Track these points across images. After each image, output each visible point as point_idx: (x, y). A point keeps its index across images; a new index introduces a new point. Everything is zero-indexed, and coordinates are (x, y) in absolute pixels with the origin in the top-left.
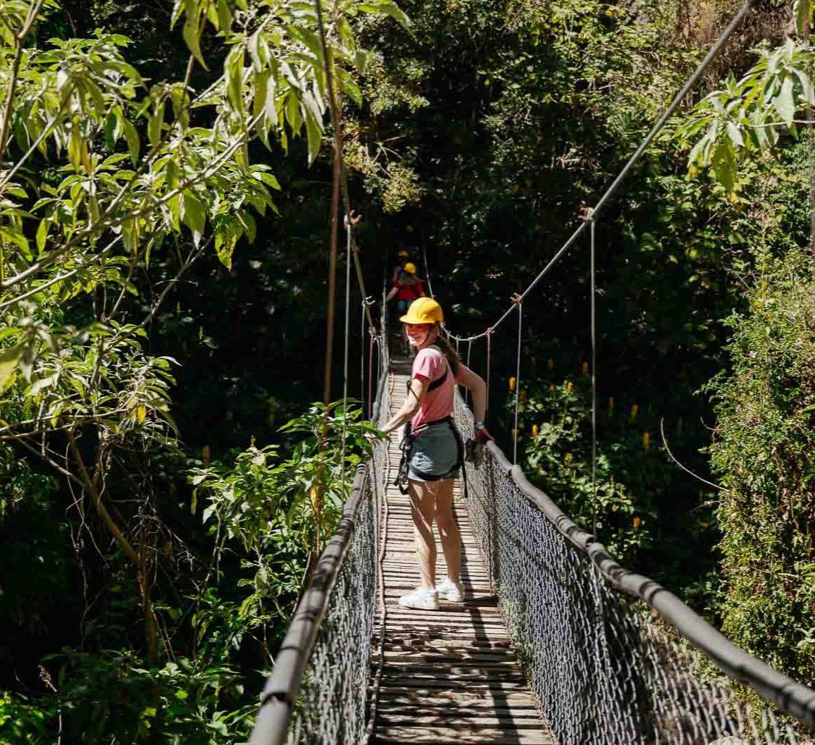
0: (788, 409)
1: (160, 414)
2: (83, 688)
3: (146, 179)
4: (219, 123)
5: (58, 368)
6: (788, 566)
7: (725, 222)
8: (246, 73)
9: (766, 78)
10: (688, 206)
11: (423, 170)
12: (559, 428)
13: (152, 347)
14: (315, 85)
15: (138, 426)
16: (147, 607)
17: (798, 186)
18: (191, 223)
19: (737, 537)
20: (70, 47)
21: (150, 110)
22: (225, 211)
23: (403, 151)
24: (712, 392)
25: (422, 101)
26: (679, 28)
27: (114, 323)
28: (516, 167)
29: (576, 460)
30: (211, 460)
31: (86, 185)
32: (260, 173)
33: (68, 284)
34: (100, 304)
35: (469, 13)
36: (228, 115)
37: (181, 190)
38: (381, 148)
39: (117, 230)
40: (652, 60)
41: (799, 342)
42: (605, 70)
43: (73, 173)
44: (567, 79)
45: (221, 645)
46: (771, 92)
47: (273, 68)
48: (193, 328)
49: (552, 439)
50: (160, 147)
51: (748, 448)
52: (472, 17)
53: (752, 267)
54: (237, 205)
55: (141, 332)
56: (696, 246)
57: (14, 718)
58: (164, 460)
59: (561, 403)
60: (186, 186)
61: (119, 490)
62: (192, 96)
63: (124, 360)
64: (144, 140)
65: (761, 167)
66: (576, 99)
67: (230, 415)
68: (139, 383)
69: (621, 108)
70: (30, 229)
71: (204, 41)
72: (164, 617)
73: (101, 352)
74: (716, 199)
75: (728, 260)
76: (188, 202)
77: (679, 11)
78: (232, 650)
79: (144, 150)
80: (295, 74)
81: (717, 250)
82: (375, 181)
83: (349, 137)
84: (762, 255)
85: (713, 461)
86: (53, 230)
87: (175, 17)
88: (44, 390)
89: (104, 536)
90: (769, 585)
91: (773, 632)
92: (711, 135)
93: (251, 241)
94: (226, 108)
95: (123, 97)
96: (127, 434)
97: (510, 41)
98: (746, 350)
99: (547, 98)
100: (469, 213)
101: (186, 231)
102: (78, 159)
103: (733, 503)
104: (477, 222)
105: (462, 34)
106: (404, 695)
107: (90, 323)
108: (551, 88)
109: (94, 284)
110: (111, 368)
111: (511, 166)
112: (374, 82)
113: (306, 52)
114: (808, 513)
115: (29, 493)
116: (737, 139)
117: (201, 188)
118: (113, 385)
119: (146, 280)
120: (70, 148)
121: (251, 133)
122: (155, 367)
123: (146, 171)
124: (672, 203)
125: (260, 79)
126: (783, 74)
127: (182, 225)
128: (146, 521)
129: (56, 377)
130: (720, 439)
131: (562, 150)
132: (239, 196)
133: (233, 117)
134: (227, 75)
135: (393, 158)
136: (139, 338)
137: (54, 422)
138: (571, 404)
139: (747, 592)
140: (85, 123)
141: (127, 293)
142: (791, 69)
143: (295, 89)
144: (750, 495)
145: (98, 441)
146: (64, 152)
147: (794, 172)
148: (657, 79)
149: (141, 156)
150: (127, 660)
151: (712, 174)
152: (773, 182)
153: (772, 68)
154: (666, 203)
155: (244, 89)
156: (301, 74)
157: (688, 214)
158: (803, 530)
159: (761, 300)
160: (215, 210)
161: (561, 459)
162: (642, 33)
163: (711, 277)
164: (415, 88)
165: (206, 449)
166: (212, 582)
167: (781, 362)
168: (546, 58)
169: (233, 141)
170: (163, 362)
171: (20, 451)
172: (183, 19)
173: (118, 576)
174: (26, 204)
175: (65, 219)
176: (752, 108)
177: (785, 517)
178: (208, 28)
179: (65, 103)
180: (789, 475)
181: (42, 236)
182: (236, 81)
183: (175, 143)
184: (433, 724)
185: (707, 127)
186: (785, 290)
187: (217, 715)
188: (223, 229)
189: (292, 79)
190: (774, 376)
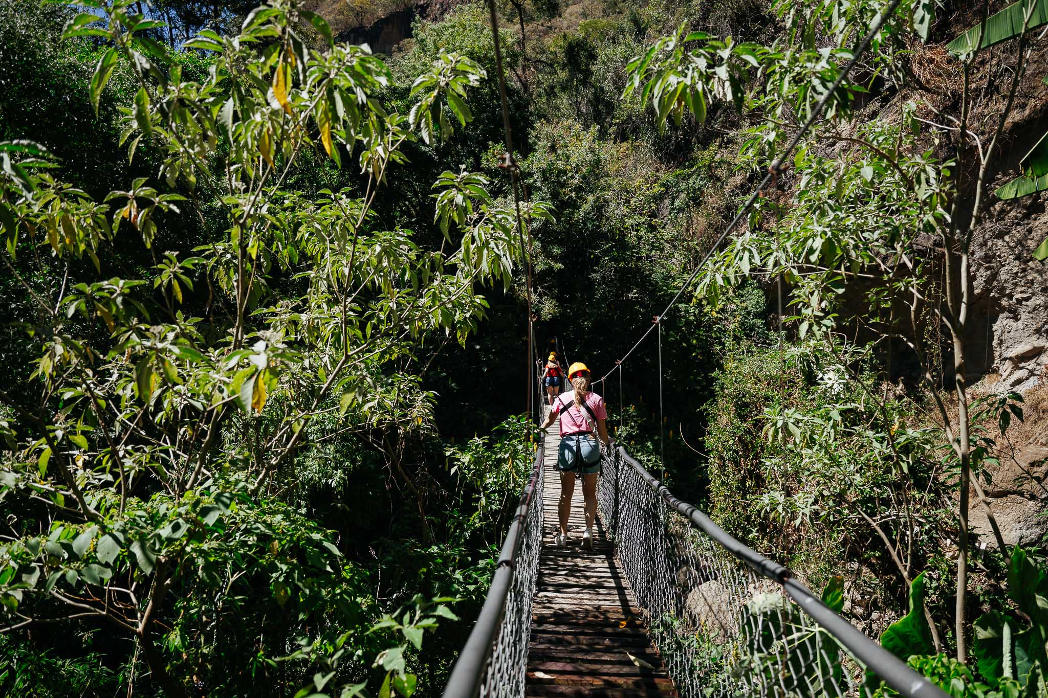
0: (743, 419)
1: (429, 421)
2: (390, 558)
3: (421, 302)
4: (459, 273)
5: (378, 397)
6: (744, 497)
7: (710, 327)
8: (472, 247)
9: (735, 251)
10: (692, 318)
11: (560, 300)
12: (628, 428)
13: (424, 387)
14: (508, 254)
15: (419, 426)
16: (423, 517)
17: (746, 308)
18: (444, 324)
19: (718, 482)
20: (384, 235)
21: (423, 265)
22: (461, 319)
23: (550, 291)
24: (706, 410)
25: (560, 266)
26: (688, 230)
27: (406, 375)
28: (607, 299)
29: (636, 444)
30: (455, 443)
31: (391, 304)
32: (479, 299)
33: (383, 353)
34: (398, 366)
35: (583, 222)
36: (463, 269)
37: (439, 307)
38: (540, 289)
39: (407, 327)
40: (674, 246)
41: (749, 385)
42: (651, 251)
43: (383, 298)
44: (632, 256)
45: (460, 537)
46: (738, 258)
47: (486, 244)
48: (446, 378)
49: (625, 433)
50: (429, 285)
51: (723, 438)
52: (585, 225)
53: (724, 348)
54: (468, 315)
55: (420, 379)
56: (696, 338)
57: (354, 575)
58: (432, 444)
59: (629, 416)
60: (442, 305)
61: (410, 460)
62: (445, 258)
63: (411, 393)
64: (420, 281)
65: (728, 299)
66: (636, 265)
67: (464, 422)
68: (418, 403)
69: (657, 268)
70: (363, 328)
71: (450, 231)
72: (431, 522)
73: (399, 389)
74: (705, 315)
75: (712, 345)
76: (444, 314)
77: (688, 222)
78: (465, 538)
79: (421, 287)
80: (498, 248)
81: (706, 340)
82: (537, 305)
83: (523, 284)
84: (729, 342)
85: (707, 444)
86: (375, 327)
87: (436, 217)
88: (370, 408)
89: (401, 482)
90: (734, 506)
91: (736, 530)
92: (707, 280)
93: (475, 333)
94: (462, 265)
95: (410, 259)
96: (413, 431)
97: (604, 236)
98: (722, 389)
99: (622, 264)
100: (583, 322)
101: (442, 328)
102: (387, 291)
103: (716, 465)
104: (587, 326)
105: (580, 232)
106: (551, 560)
107: (391, 374)
108: (624, 260)
109: (396, 355)
110: (405, 397)
111: (604, 298)
112: (536, 257)
113: (503, 236)
114: (754, 470)
115: (364, 460)
116: (720, 282)
117: (450, 306)
118: (406, 406)
119: (421, 354)
120: (382, 285)
121: (476, 277)
122: (427, 396)
123: (421, 296)
124: (684, 317)
125: (479, 250)
126: (744, 249)
127: (440, 325)
128: (422, 475)
129: (376, 401)
130: (710, 433)
131: (630, 291)
132: (468, 311)
133: (466, 269)
134: (462, 248)
135: (545, 294)
136: (418, 382)
137: (375, 425)
138: (634, 416)
139: (722, 510)
140: (390, 272)
141: (412, 360)
142: (748, 247)
143: (497, 255)
144: (724, 461)
145: (398, 434)
146: (380, 287)
147: (744, 301)
148: (676, 255)
149: (419, 289)
150: (413, 544)
151: (704, 302)
152: (734, 306)
153: (739, 246)
154: (681, 316)
155: (471, 256)
156: (500, 248)
157: (692, 322)
158: (751, 479)
159: (731, 365)
160: (456, 318)
161: (629, 443)
162: (668, 233)
163: (702, 354)
164: (556, 259)
165: (453, 438)
166: (456, 505)
167: (740, 395)
168: (621, 243)
169: (466, 282)
170: (431, 393)
171: (360, 440)
172: (440, 218)
173: (409, 501)
174: (361, 314)
175: (380, 321)
176: (728, 267)
177: (742, 472)
178: (453, 224)
179: (380, 262)
180: (744, 451)
181: (369, 331)
182: (467, 250)
183: (436, 283)
184: (566, 575)
185: (705, 275)
186: (740, 360)
187: (457, 571)
188: (460, 328)
189: (496, 250)
190: (737, 402)
